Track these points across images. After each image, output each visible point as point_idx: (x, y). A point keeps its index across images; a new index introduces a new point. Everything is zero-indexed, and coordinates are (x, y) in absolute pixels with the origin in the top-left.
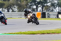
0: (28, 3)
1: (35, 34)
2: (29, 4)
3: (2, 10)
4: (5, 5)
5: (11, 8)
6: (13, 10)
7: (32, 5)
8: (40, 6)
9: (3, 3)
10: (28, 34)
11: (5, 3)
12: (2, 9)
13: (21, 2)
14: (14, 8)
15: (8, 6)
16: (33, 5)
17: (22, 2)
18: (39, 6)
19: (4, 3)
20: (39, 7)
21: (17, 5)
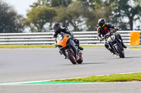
0: (111, 11)
1: (126, 81)
2: (113, 13)
3: (50, 26)
4: (56, 15)
5: (72, 23)
6: (75, 27)
7: (119, 15)
8: (139, 18)
9: (51, 11)
10: (111, 81)
11: (56, 10)
12: (49, 24)
13: (94, 9)
14: (80, 21)
15: (65, 19)
16: (123, 16)
17: (98, 8)
18: (136, 17)
19: (55, 12)
20: (136, 19)
21: (85, 16)
